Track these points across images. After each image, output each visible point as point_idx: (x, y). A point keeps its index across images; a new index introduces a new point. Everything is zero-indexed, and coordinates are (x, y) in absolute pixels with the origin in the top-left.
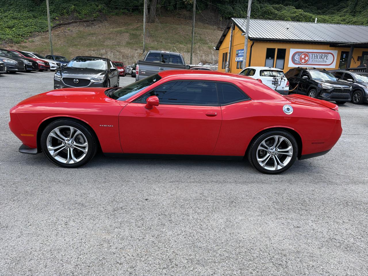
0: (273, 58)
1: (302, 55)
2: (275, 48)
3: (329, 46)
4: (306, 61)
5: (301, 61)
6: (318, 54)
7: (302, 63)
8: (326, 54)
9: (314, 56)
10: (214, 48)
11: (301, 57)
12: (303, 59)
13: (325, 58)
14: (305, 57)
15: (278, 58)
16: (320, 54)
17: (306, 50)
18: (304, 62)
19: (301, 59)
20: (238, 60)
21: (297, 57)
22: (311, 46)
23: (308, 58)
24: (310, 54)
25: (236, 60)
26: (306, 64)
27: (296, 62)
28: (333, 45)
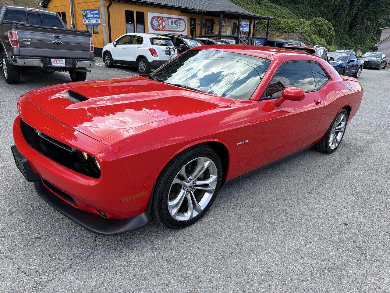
0: (133, 22)
1: (159, 20)
2: (134, 10)
3: (180, 12)
4: (164, 27)
5: (159, 27)
6: (172, 20)
7: (160, 28)
8: (179, 20)
9: (169, 21)
10: (40, 4)
11: (159, 22)
12: (161, 24)
13: (179, 24)
14: (162, 22)
15: (137, 23)
16: (175, 20)
17: (162, 14)
18: (163, 28)
19: (159, 24)
20: (87, 22)
21: (155, 22)
22: (166, 11)
23: (165, 24)
24: (166, 19)
25: (84, 22)
26: (164, 30)
27: (155, 28)
28: (184, 11)
